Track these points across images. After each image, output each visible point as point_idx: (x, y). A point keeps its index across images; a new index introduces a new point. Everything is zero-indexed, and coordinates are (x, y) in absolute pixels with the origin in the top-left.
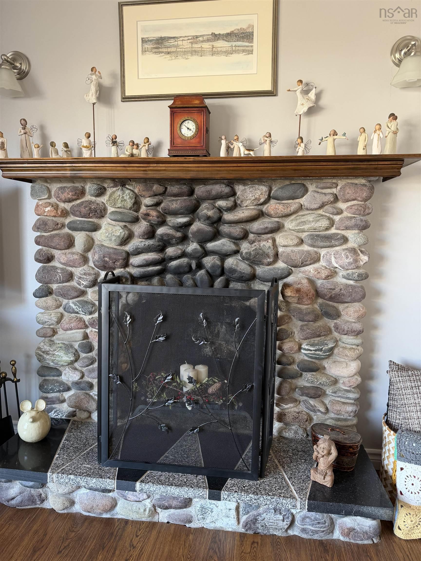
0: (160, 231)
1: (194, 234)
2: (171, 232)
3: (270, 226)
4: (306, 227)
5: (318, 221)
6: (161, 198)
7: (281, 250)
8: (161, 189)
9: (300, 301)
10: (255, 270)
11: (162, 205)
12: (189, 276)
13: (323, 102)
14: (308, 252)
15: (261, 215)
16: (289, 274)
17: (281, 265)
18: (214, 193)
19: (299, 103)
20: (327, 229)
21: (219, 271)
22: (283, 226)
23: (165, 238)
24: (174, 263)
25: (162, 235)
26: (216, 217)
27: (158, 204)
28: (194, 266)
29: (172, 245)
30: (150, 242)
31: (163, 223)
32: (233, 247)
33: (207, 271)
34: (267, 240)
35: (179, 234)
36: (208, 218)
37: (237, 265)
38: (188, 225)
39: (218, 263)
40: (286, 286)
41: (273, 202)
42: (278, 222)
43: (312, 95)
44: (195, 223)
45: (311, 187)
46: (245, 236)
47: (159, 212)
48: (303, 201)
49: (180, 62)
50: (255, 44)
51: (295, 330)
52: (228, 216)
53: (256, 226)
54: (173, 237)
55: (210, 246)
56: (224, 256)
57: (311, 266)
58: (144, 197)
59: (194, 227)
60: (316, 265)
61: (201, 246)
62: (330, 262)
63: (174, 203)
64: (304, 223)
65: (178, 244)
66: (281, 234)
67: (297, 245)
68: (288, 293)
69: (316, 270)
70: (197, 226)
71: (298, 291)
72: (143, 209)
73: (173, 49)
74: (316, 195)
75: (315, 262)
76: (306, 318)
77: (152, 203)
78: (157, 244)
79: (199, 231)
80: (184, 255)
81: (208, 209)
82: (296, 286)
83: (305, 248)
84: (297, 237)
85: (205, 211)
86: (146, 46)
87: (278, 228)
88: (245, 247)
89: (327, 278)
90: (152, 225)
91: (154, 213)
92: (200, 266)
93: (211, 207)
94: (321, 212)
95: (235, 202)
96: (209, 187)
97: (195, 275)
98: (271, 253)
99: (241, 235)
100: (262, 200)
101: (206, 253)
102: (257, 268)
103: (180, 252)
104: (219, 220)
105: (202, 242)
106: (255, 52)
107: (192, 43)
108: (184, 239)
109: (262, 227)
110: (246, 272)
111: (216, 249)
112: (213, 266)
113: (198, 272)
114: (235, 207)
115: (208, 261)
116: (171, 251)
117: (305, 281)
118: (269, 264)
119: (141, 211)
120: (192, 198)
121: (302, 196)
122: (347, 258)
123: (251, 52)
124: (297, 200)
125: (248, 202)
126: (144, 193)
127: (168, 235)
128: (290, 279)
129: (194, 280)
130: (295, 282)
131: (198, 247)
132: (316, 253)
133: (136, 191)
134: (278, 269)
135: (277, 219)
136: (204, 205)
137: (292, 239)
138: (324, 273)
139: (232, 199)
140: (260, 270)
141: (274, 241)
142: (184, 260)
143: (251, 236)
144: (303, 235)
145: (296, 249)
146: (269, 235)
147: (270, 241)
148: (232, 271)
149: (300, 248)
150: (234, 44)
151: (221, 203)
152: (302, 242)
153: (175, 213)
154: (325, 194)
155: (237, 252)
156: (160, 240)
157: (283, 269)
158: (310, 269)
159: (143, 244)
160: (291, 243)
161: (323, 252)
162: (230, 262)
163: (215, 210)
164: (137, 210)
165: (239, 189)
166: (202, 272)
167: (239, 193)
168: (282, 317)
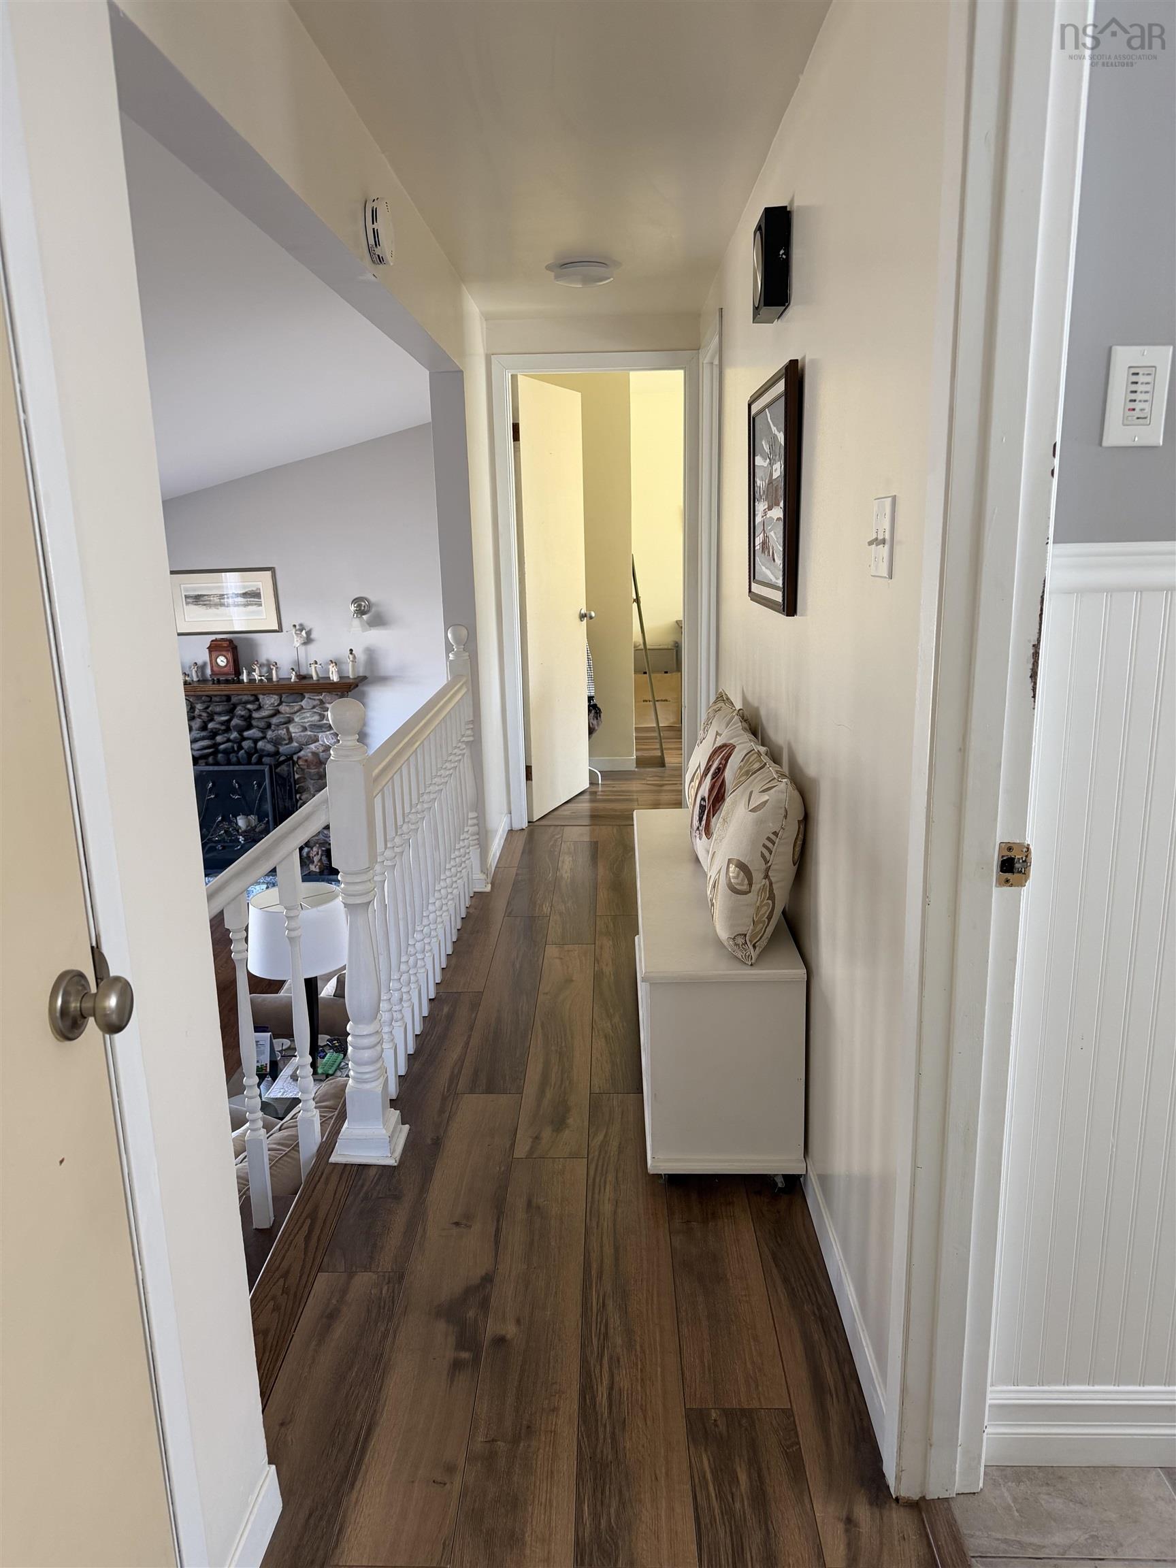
0: (211, 725)
1: (234, 727)
2: (217, 726)
3: (283, 720)
4: (306, 720)
5: (313, 716)
6: (209, 703)
7: (293, 735)
8: (209, 699)
9: (308, 767)
10: (278, 748)
11: (210, 709)
12: (234, 754)
13: (313, 636)
14: (310, 736)
15: (277, 712)
16: (300, 750)
17: (295, 744)
18: (243, 700)
19: (295, 640)
20: (320, 721)
21: (253, 751)
22: (293, 719)
23: (214, 730)
24: (222, 747)
25: (212, 729)
26: (247, 715)
27: (207, 708)
28: (236, 749)
29: (219, 734)
30: (204, 734)
31: (212, 720)
32: (260, 735)
33: (245, 751)
34: (283, 729)
35: (223, 728)
36: (242, 716)
37: (265, 746)
38: (229, 721)
39: (253, 745)
40: (299, 758)
41: (284, 704)
42: (288, 717)
43: (304, 633)
44: (234, 720)
45: (307, 695)
46: (269, 726)
47: (208, 713)
48: (303, 703)
49: (213, 611)
50: (262, 599)
51: (310, 786)
52: (255, 715)
53: (274, 721)
54: (220, 730)
55: (246, 734)
56: (256, 741)
57: (314, 745)
58: (197, 703)
59: (233, 723)
60: (317, 744)
61: (239, 734)
62: (324, 742)
63: (218, 707)
64: (304, 718)
65: (224, 733)
66: (292, 725)
67: (302, 731)
68: (301, 762)
69: (316, 747)
70: (235, 722)
71: (306, 761)
72: (197, 712)
73: (207, 603)
74: (309, 700)
75: (315, 742)
76: (314, 778)
77: (202, 708)
78: (209, 734)
79: (236, 725)
80: (229, 740)
81: (241, 711)
82: (305, 758)
83: (309, 733)
84: (302, 726)
85: (240, 712)
86: (188, 600)
87: (290, 721)
88: (270, 734)
89: (323, 751)
90: (204, 722)
91: (204, 714)
92: (240, 748)
93: (243, 709)
94: (315, 710)
95: (260, 705)
96: (240, 697)
97: (238, 754)
98: (286, 737)
99: (265, 727)
100: (276, 704)
101: (244, 739)
102: (280, 747)
103: (225, 739)
104: (250, 717)
105: (241, 732)
106: (263, 605)
107: (220, 599)
108: (228, 730)
109: (278, 721)
110: (271, 750)
111: (250, 736)
112: (249, 747)
113: (239, 752)
114: (260, 708)
115: (246, 744)
116: (219, 739)
117: (310, 754)
118: (287, 744)
119: (196, 712)
120: (230, 703)
121: (302, 701)
122: (332, 739)
123: (260, 605)
124: (299, 703)
125: (267, 706)
126: (196, 701)
127: (216, 728)
128: (302, 753)
129: (237, 757)
130: (304, 756)
131: (238, 735)
132: (315, 736)
133: (191, 700)
134: (293, 747)
135: (288, 715)
136: (239, 708)
137: (298, 729)
138: (321, 749)
139: (257, 703)
140: (282, 749)
141: (288, 729)
142: (229, 744)
143: (273, 727)
144: (307, 725)
145: (302, 734)
146: (285, 726)
147: (285, 730)
148: (263, 750)
149: (306, 733)
150: (248, 599)
151: (249, 706)
152: (305, 729)
153: (219, 714)
154: (314, 699)
155: (264, 738)
156: (210, 732)
157: (296, 747)
158: (312, 746)
159: (199, 735)
160: (297, 731)
161: (320, 735)
162: (260, 744)
163: (247, 711)
164: (194, 712)
165: (261, 697)
166: (243, 751)
167: (260, 700)
168: (298, 778)
